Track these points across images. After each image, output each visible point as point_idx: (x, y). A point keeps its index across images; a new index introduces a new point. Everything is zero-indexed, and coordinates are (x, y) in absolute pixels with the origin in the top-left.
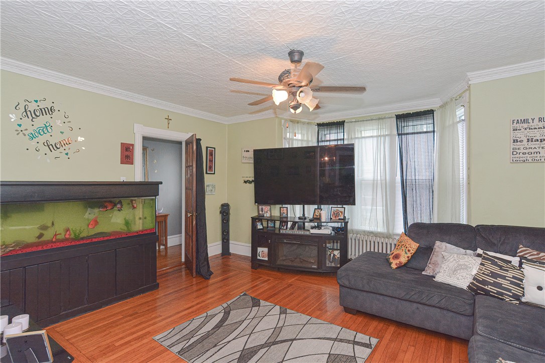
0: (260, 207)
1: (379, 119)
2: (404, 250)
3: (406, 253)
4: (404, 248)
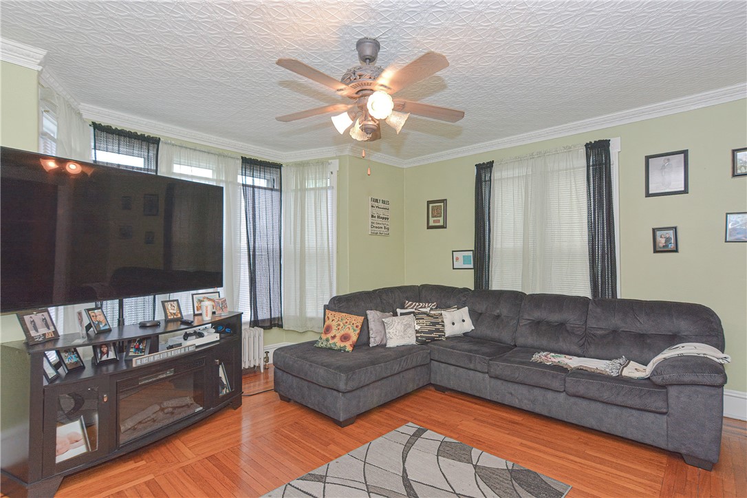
0: (27, 318)
1: (219, 155)
2: (351, 328)
3: (354, 330)
4: (350, 326)
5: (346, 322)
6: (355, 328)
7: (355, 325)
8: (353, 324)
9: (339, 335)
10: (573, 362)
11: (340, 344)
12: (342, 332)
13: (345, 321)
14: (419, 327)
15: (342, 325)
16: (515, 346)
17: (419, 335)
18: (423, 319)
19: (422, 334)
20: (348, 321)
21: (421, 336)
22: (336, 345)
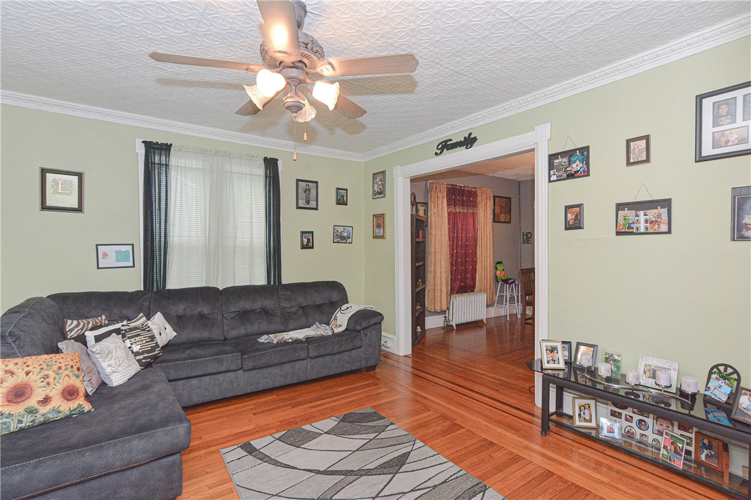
2: (71, 374)
3: (77, 377)
4: (67, 372)
5: (60, 368)
6: (76, 372)
7: (75, 368)
8: (72, 367)
9: (55, 392)
10: (300, 334)
11: (66, 407)
12: (60, 387)
13: (55, 368)
14: (139, 347)
15: (52, 375)
16: (225, 339)
17: (138, 358)
18: (139, 335)
19: (146, 355)
20: (62, 365)
21: (145, 358)
22: (59, 412)
